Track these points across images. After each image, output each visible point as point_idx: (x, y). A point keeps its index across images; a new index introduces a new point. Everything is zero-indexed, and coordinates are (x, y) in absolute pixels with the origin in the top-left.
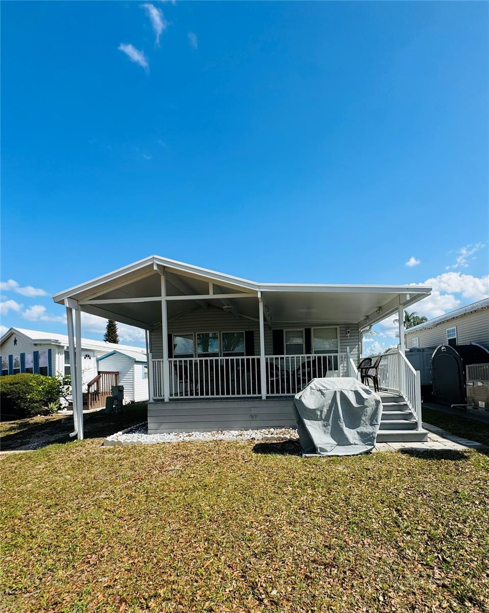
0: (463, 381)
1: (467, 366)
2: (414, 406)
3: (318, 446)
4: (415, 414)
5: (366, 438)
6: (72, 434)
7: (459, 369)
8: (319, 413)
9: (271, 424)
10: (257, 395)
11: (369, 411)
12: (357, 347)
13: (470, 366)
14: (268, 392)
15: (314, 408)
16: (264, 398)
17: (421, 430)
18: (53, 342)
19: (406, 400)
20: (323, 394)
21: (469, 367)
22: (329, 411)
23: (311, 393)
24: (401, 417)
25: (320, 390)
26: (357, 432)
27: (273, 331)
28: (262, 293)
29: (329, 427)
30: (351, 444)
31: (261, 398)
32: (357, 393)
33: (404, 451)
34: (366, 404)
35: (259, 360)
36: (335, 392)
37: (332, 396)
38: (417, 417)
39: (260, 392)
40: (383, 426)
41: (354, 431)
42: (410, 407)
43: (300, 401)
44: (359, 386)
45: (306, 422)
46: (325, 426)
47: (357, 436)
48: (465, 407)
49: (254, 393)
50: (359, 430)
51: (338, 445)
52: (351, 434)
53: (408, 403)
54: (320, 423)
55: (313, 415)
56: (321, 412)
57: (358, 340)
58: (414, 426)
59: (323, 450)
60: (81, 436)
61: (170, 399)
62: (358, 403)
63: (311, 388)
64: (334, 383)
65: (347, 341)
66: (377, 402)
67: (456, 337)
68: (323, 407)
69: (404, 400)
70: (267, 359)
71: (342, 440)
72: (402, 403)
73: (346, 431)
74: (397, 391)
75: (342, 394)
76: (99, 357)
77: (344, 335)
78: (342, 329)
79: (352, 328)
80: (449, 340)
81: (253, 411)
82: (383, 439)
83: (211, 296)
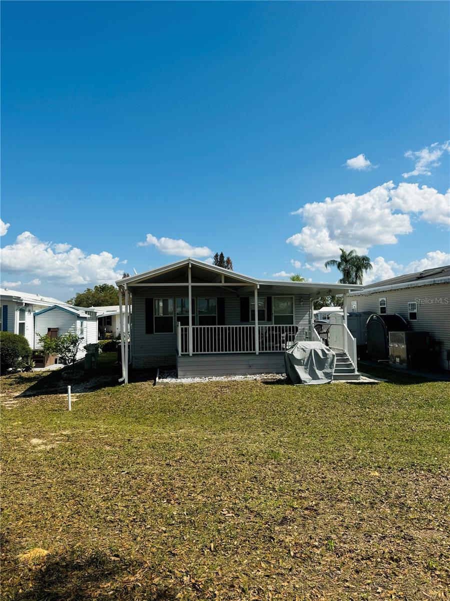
0: (387, 343)
1: (389, 333)
2: (353, 359)
3: (303, 380)
4: (353, 364)
5: (328, 375)
6: (121, 380)
7: (385, 334)
8: (302, 362)
9: (262, 371)
10: (252, 352)
11: (329, 360)
12: (308, 313)
13: (391, 332)
14: (260, 350)
15: (300, 358)
16: (257, 353)
17: (356, 373)
18: (15, 299)
19: (348, 355)
20: (304, 351)
21: (391, 334)
22: (308, 360)
23: (298, 350)
24: (345, 366)
25: (303, 349)
26: (323, 373)
27: (241, 298)
28: (260, 285)
29: (308, 370)
30: (320, 379)
31: (255, 353)
32: (322, 350)
33: (347, 383)
34: (328, 356)
35: (254, 328)
36: (311, 350)
37: (309, 352)
38: (355, 365)
39: (254, 350)
40: (336, 371)
41: (321, 372)
42: (351, 360)
43: (292, 355)
44: (324, 347)
45: (296, 366)
46: (306, 369)
47: (323, 374)
48: (388, 362)
49: (251, 350)
50: (324, 371)
51: (313, 379)
52: (319, 373)
53: (349, 357)
54: (303, 367)
55: (299, 362)
56: (304, 361)
57: (309, 308)
58: (353, 371)
59: (305, 382)
60: (126, 381)
61: (193, 354)
62: (323, 356)
63: (298, 348)
64: (310, 345)
65: (301, 308)
66: (333, 356)
67: (385, 306)
68: (305, 358)
69: (347, 356)
70: (259, 327)
71: (314, 376)
72: (345, 358)
73: (317, 371)
74: (343, 350)
75: (315, 350)
76: (37, 311)
77: (299, 303)
78: (296, 298)
79: (304, 298)
80: (381, 308)
81: (251, 363)
82: (336, 378)
83: (223, 284)
